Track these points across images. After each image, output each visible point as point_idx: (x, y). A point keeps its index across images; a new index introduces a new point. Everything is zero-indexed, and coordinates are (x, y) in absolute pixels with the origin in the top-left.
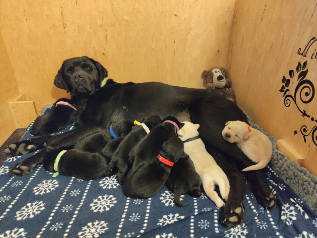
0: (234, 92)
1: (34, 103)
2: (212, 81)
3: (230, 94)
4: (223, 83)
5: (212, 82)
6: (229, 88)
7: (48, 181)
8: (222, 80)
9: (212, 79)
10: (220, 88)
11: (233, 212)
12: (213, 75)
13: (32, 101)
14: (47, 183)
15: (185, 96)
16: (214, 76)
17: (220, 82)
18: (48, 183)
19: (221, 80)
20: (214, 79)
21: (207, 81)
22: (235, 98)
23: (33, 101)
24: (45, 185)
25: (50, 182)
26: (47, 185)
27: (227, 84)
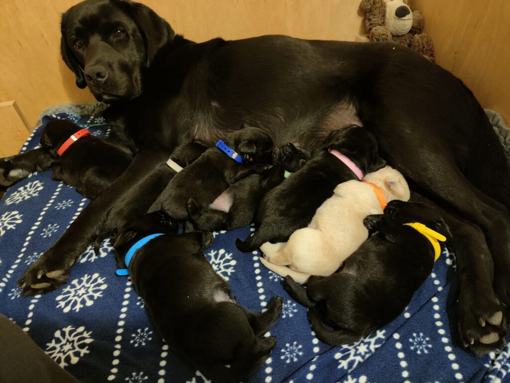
0: (430, 40)
1: (15, 105)
2: (384, 20)
3: (424, 47)
4: (408, 22)
5: (383, 24)
6: (419, 34)
7: (82, 278)
8: (407, 17)
9: (384, 16)
10: (400, 34)
11: (487, 323)
12: (385, 7)
13: (11, 103)
14: (82, 285)
15: (341, 62)
16: (388, 10)
17: (402, 22)
18: (84, 283)
19: (405, 16)
20: (387, 15)
21: (372, 22)
22: (432, 55)
23: (13, 102)
24: (80, 289)
25: (88, 281)
26: (83, 288)
27: (416, 25)
